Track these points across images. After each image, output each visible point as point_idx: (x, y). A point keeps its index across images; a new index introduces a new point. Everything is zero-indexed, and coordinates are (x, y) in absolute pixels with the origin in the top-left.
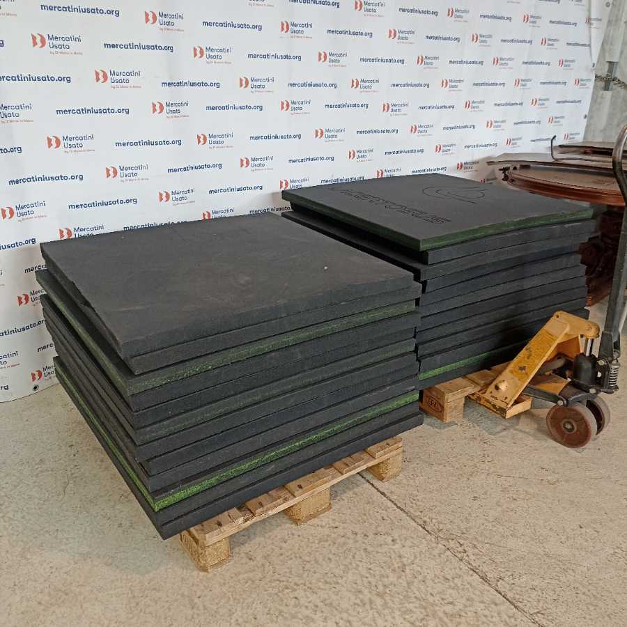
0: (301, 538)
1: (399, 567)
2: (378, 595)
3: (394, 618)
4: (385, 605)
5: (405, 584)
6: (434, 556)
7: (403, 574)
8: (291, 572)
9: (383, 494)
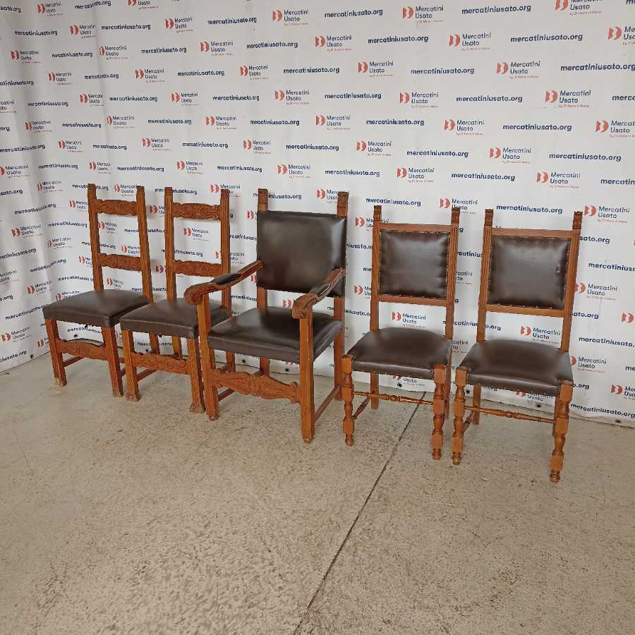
0: (244, 539)
1: (252, 603)
2: (213, 603)
3: (196, 620)
4: (206, 610)
5: (235, 613)
6: (282, 619)
7: (246, 608)
8: (206, 549)
9: (334, 561)
